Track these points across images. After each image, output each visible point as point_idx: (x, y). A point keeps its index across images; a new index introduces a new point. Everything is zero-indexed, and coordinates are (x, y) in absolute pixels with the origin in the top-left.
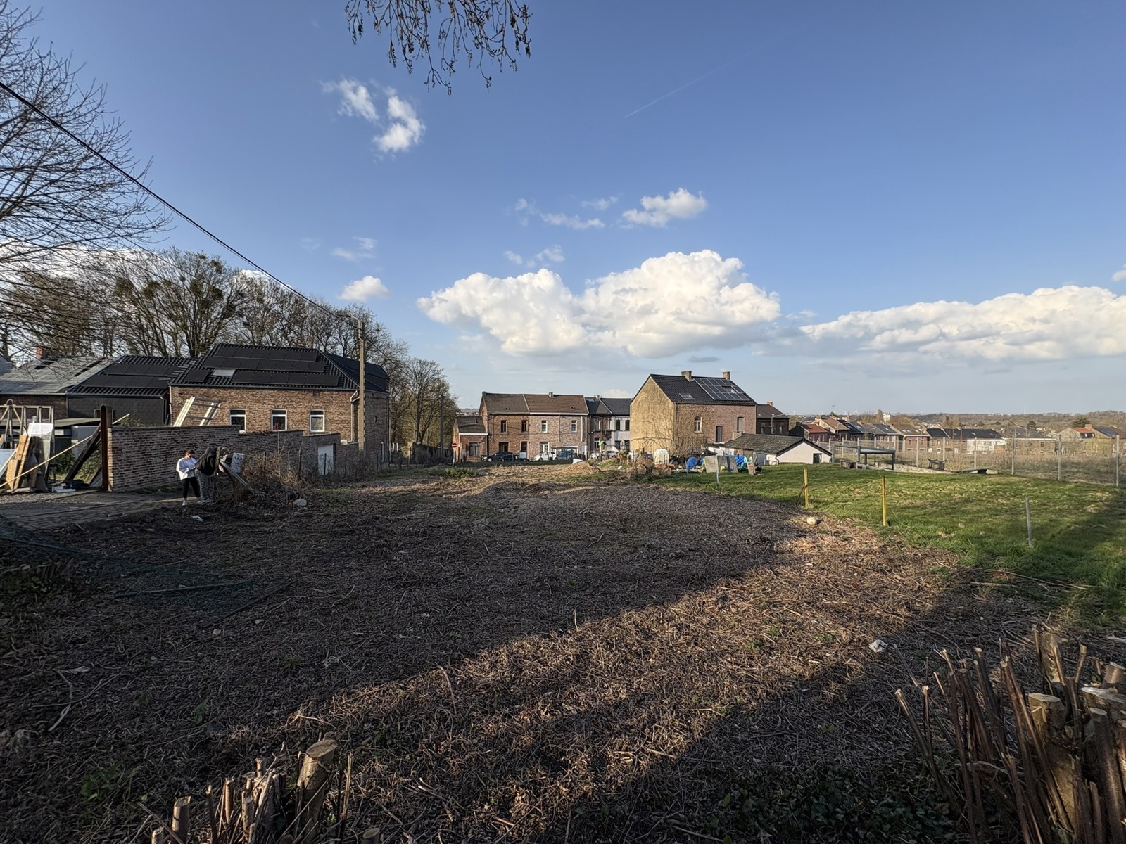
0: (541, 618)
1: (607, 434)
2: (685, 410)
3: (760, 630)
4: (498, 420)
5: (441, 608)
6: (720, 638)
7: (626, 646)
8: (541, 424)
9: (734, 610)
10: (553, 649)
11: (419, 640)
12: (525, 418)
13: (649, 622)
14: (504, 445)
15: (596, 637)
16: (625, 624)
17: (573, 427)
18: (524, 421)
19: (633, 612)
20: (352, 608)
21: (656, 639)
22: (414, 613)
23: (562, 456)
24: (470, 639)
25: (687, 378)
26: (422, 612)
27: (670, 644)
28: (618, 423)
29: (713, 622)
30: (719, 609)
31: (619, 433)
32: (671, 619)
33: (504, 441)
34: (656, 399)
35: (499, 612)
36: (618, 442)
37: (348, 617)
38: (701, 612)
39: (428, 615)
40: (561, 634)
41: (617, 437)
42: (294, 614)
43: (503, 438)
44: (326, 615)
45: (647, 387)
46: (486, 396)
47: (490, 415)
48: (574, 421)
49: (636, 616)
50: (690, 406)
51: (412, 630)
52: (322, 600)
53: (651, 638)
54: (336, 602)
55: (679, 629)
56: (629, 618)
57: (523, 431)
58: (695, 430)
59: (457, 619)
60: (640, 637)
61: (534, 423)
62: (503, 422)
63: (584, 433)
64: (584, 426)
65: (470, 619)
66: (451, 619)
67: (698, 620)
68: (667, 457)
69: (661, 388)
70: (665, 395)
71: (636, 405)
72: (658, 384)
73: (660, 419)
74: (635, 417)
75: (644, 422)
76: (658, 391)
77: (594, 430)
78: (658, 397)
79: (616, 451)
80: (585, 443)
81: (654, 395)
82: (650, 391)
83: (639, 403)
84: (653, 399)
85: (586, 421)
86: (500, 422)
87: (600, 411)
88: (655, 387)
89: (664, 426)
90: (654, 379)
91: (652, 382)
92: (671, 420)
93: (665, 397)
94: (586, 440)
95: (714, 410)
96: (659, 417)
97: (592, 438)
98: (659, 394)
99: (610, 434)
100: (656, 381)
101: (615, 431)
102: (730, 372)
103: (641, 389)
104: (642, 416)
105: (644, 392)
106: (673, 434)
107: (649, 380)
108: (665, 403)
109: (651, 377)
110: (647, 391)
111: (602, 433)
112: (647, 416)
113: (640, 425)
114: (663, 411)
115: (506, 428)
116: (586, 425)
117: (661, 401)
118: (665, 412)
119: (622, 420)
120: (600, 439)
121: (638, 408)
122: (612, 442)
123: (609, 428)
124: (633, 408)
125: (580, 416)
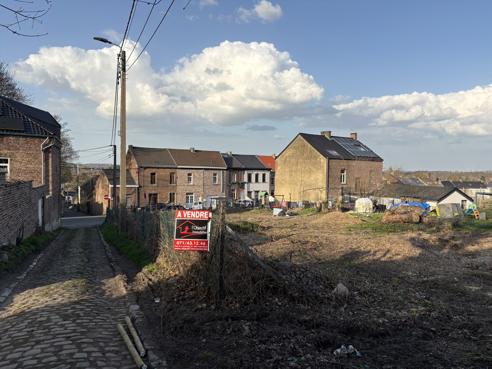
1: (241, 186)
2: (334, 163)
4: (148, 172)
8: (187, 176)
14: (153, 197)
17: (215, 179)
18: (172, 175)
25: (327, 137)
28: (250, 176)
31: (251, 185)
33: (153, 192)
34: (305, 155)
41: (248, 188)
43: (152, 190)
45: (296, 144)
46: (133, 150)
47: (140, 167)
48: (215, 174)
50: (338, 160)
57: (171, 183)
58: (341, 182)
61: (181, 175)
62: (153, 174)
63: (223, 185)
64: (223, 179)
68: (371, 205)
69: (311, 145)
70: (316, 151)
71: (281, 161)
72: (308, 142)
73: (310, 172)
74: (281, 170)
75: (291, 175)
76: (308, 148)
77: (231, 182)
78: (308, 153)
79: (250, 200)
80: (224, 194)
81: (304, 151)
82: (299, 147)
83: (286, 158)
84: (303, 155)
85: (225, 174)
86: (150, 175)
87: (234, 166)
88: (304, 144)
89: (315, 178)
90: (303, 137)
91: (301, 140)
92: (323, 173)
93: (316, 153)
94: (225, 191)
95: (354, 165)
96: (309, 170)
97: (230, 189)
98: (309, 150)
99: (244, 186)
100: (305, 139)
101: (247, 183)
102: (356, 133)
103: (288, 146)
104: (288, 169)
105: (292, 148)
106: (325, 185)
107: (298, 138)
108: (316, 158)
109: (299, 136)
110: (295, 148)
111: (237, 185)
112: (296, 170)
113: (287, 177)
114: (314, 165)
115: (156, 180)
116: (225, 178)
117: (311, 156)
118: (316, 166)
119: (253, 173)
120: (236, 190)
121: (285, 162)
122: (246, 191)
123: (243, 180)
124: (278, 163)
125: (221, 169)
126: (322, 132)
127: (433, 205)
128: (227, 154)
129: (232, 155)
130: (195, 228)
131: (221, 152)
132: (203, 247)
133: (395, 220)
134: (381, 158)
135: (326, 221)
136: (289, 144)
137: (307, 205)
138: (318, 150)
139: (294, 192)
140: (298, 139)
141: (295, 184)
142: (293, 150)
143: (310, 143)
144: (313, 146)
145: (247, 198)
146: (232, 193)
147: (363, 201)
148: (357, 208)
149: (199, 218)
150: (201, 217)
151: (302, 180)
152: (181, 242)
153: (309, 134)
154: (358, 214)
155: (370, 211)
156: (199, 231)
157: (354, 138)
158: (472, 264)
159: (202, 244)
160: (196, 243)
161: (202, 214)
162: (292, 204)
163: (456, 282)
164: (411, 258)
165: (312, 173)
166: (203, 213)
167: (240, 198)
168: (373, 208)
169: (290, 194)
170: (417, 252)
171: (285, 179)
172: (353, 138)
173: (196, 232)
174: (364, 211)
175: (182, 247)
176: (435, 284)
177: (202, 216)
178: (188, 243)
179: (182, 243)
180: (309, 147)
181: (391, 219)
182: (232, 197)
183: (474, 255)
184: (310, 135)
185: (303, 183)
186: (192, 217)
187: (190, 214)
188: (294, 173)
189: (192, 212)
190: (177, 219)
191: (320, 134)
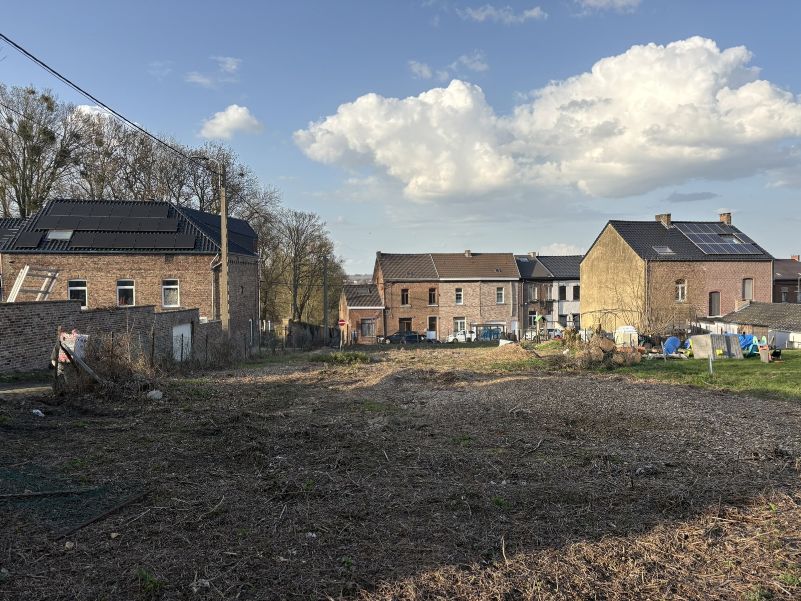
0: (458, 546)
1: (548, 306)
2: (660, 270)
3: (770, 576)
4: (397, 289)
5: (329, 527)
6: (709, 585)
7: (574, 587)
8: (454, 292)
9: (730, 548)
10: (473, 584)
11: (304, 565)
12: (433, 285)
13: (605, 558)
14: (405, 322)
15: (531, 574)
16: (572, 558)
17: (499, 296)
18: (432, 290)
19: (583, 544)
20: (222, 523)
21: (616, 582)
22: (298, 532)
23: (485, 335)
24: (367, 567)
25: (664, 224)
26: (306, 531)
27: (636, 589)
28: (562, 291)
29: (699, 563)
30: (709, 545)
31: (565, 304)
32: (637, 556)
33: (406, 316)
34: (618, 255)
35: (403, 535)
36: (562, 317)
37: (218, 534)
38: (681, 549)
39: (314, 535)
40: (484, 566)
41: (561, 309)
42: (154, 527)
43: (404, 312)
44: (192, 530)
45: (606, 238)
46: (383, 259)
47: (386, 282)
48: (500, 289)
49: (587, 549)
50: (670, 263)
51: (295, 552)
52: (187, 512)
53: (608, 579)
54: (204, 515)
55: (649, 570)
56: (578, 551)
57: (430, 302)
59: (350, 542)
60: (593, 576)
61: (446, 292)
62: (405, 291)
63: (514, 305)
64: (514, 295)
65: (366, 542)
66: (342, 541)
67: (677, 560)
68: (635, 337)
69: (625, 239)
70: (631, 249)
71: (588, 265)
72: (622, 235)
73: (624, 283)
74: (587, 281)
75: (600, 288)
76: (620, 244)
77: (528, 301)
78: (621, 252)
80: (515, 318)
81: (615, 250)
82: (609, 244)
83: (593, 261)
84: (614, 256)
85: (517, 288)
86: (400, 292)
87: (535, 275)
88: (616, 238)
89: (630, 293)
90: (615, 227)
91: (612, 232)
92: (640, 284)
93: (631, 253)
94: (517, 314)
95: (705, 269)
96: (622, 281)
97: (525, 311)
98: (622, 247)
99: (552, 306)
100: (617, 230)
101: (558, 301)
102: (729, 214)
103: (595, 242)
104: (596, 279)
105: (600, 245)
106: (643, 305)
107: (607, 228)
108: (630, 260)
109: (609, 225)
110: (604, 245)
111: (539, 304)
112: (605, 280)
113: (595, 293)
114: (629, 272)
115: (409, 299)
116: (517, 294)
117: (625, 258)
118: (631, 273)
119: (569, 286)
120: (537, 313)
121: (592, 269)
122: (555, 316)
123: (551, 297)
124: (584, 269)
125: (509, 281)
126: (657, 217)
128: (528, 257)
129: (537, 257)
131: (514, 254)
134: (771, 256)
136: (597, 239)
138: (633, 248)
140: (608, 230)
141: (606, 303)
142: (601, 248)
146: (531, 318)
157: (726, 223)
165: (626, 285)
168: (639, 341)
171: (592, 294)
172: (722, 222)
180: (623, 242)
184: (631, 222)
185: (615, 301)
188: (603, 286)
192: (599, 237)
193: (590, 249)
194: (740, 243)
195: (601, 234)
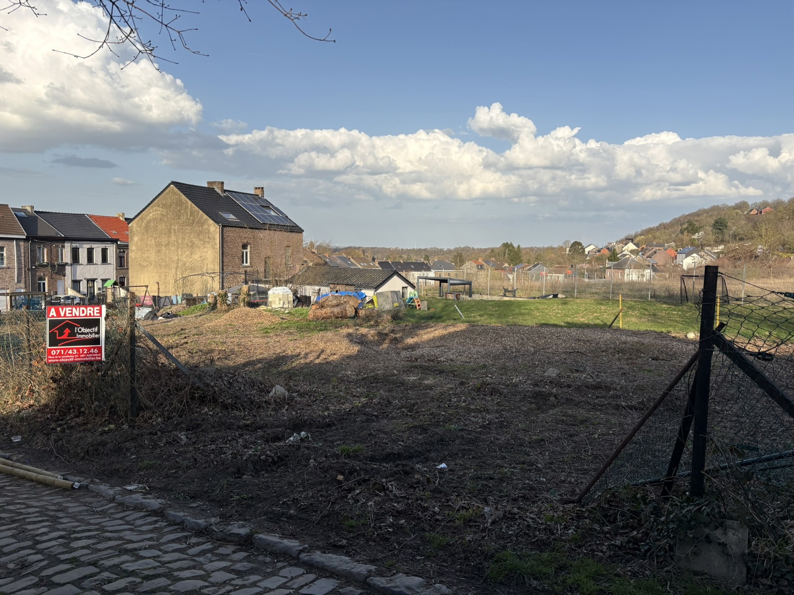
1: (59, 270)
2: (231, 233)
25: (218, 190)
28: (75, 253)
31: (79, 268)
34: (183, 218)
36: (76, 284)
41: (74, 273)
45: (167, 198)
50: (237, 229)
58: (243, 262)
63: (19, 269)
64: (19, 257)
68: (291, 297)
69: (193, 202)
70: (201, 212)
71: (140, 227)
72: (187, 197)
73: (192, 247)
74: (139, 243)
75: (159, 251)
76: (187, 207)
77: (37, 264)
78: (187, 215)
79: (79, 295)
80: (22, 285)
81: (180, 212)
82: (171, 205)
83: (149, 222)
84: (179, 218)
85: (22, 248)
87: (41, 232)
88: (181, 200)
89: (201, 257)
90: (179, 189)
91: (175, 193)
92: (213, 248)
93: (202, 216)
94: (23, 280)
95: (262, 237)
96: (190, 244)
97: (33, 276)
98: (189, 210)
99: (64, 269)
100: (182, 192)
101: (71, 265)
102: (263, 188)
103: (152, 202)
104: (153, 242)
105: (159, 206)
106: (217, 268)
107: (168, 189)
108: (201, 223)
109: (172, 186)
110: (164, 206)
111: (49, 268)
112: (167, 242)
113: (152, 255)
114: (199, 235)
116: (23, 255)
117: (193, 221)
118: (201, 237)
119: (82, 247)
120: (46, 279)
121: (147, 230)
122: (68, 280)
123: (62, 260)
124: (134, 229)
125: (13, 239)
126: (209, 183)
127: (369, 293)
128: (25, 211)
129: (35, 212)
130: (80, 330)
131: (10, 206)
132: (94, 355)
133: (325, 315)
134: (300, 228)
135: (229, 322)
136: (154, 200)
137: (191, 300)
138: (204, 212)
139: (165, 279)
140: (169, 191)
141: (167, 266)
142: (160, 209)
143: (190, 200)
144: (196, 205)
145: (71, 293)
146: (40, 284)
147: (279, 291)
148: (271, 302)
149: (86, 316)
150: (88, 315)
151: (178, 260)
152: (59, 351)
153: (188, 185)
154: (274, 311)
155: (289, 306)
156: (88, 333)
157: (260, 196)
158: (411, 357)
159: (92, 351)
160: (83, 351)
161: (90, 310)
162: (162, 300)
163: (396, 375)
164: (349, 357)
165: (195, 248)
166: (92, 309)
167: (56, 294)
168: (294, 301)
169: (158, 283)
170: (355, 349)
171: (148, 257)
172: (258, 195)
173: (82, 336)
174: (281, 306)
175: (61, 358)
176: (375, 379)
177: (90, 314)
178: (70, 352)
179: (61, 352)
180: (189, 205)
181: (320, 315)
182: (40, 290)
183: (413, 347)
184: (190, 185)
185: (180, 264)
186: (74, 315)
187: (70, 312)
188: (164, 248)
189: (74, 309)
190: (48, 319)
191: (206, 185)
192: (157, 197)
193: (144, 209)
194: (276, 215)
195: (159, 195)
